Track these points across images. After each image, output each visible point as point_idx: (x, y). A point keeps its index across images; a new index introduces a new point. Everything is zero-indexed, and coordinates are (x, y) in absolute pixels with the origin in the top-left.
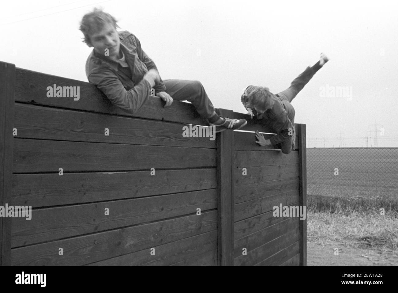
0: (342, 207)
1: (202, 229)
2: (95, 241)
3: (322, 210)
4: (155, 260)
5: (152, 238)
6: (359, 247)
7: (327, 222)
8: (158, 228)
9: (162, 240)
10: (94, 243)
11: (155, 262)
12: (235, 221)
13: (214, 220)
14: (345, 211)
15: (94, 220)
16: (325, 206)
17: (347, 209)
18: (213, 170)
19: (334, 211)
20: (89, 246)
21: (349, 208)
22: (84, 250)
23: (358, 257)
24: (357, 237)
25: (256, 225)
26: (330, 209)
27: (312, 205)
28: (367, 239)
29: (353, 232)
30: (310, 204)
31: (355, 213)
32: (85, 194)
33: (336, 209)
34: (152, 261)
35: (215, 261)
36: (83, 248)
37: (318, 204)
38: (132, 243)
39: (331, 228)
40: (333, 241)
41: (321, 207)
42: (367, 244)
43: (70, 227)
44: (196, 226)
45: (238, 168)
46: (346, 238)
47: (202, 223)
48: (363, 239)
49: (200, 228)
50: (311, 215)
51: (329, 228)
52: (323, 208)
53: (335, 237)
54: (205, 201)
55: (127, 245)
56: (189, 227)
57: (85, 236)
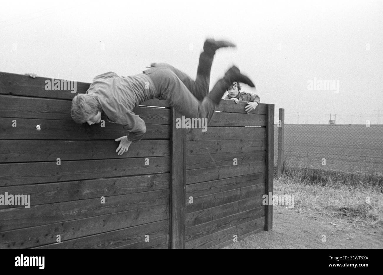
0: (333, 181)
1: (154, 187)
2: (58, 188)
3: (314, 183)
4: (109, 207)
5: (107, 190)
6: (334, 216)
7: (315, 194)
8: (112, 183)
9: (115, 192)
10: (57, 189)
11: (109, 208)
12: (187, 183)
13: (166, 181)
14: (335, 184)
15: (57, 173)
16: (318, 179)
17: (338, 183)
18: (166, 142)
19: (325, 184)
20: (53, 191)
21: (339, 182)
22: (50, 193)
23: (326, 224)
24: (336, 208)
25: (213, 188)
26: (322, 182)
27: (306, 178)
28: (344, 210)
29: (334, 203)
30: (304, 177)
31: (344, 187)
32: (50, 155)
33: (327, 182)
34: (106, 207)
35: (167, 213)
36: (49, 192)
37: (311, 177)
38: (88, 192)
39: (316, 199)
40: (313, 210)
41: (313, 180)
42: (344, 215)
43: (38, 177)
44: (148, 184)
45: (192, 140)
46: (327, 208)
47: (154, 183)
48: (340, 210)
49: (152, 186)
50: (302, 187)
51: (313, 198)
52: (315, 181)
53: (315, 207)
54: (157, 165)
55: (84, 193)
56: (141, 185)
57: (50, 184)
